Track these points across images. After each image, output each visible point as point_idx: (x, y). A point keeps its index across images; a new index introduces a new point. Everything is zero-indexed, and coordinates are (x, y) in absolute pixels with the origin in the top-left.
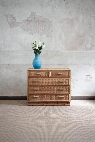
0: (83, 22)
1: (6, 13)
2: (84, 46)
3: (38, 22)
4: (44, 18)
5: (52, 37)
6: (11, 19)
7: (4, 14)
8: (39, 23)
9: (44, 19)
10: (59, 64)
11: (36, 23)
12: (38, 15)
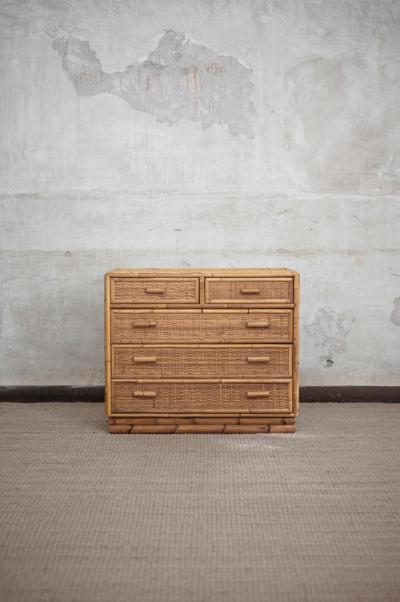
0: (383, 75)
1: (60, 36)
2: (385, 174)
3: (196, 72)
4: (220, 54)
5: (253, 137)
6: (79, 59)
7: (52, 37)
8: (197, 76)
9: (219, 62)
10: (282, 251)
11: (184, 77)
12: (193, 45)
